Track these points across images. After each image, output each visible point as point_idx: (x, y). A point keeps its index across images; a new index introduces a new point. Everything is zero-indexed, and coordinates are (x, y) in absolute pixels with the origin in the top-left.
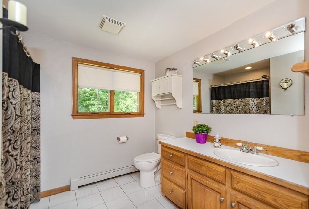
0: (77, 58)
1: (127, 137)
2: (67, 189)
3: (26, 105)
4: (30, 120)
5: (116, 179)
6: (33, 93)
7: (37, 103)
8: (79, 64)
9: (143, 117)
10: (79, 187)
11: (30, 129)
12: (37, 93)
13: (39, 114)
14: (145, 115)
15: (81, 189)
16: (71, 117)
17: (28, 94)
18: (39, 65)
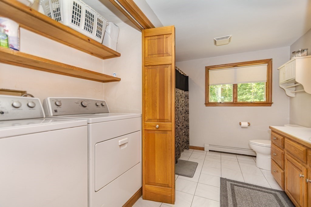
0: (208, 67)
1: (248, 123)
2: (202, 149)
3: (181, 98)
4: (184, 106)
5: (237, 156)
6: (185, 92)
7: (187, 97)
8: (209, 70)
9: (271, 106)
10: (210, 151)
11: (184, 110)
12: (187, 92)
13: (188, 103)
14: (272, 104)
15: (210, 152)
16: (205, 105)
17: (183, 93)
18: (188, 76)
